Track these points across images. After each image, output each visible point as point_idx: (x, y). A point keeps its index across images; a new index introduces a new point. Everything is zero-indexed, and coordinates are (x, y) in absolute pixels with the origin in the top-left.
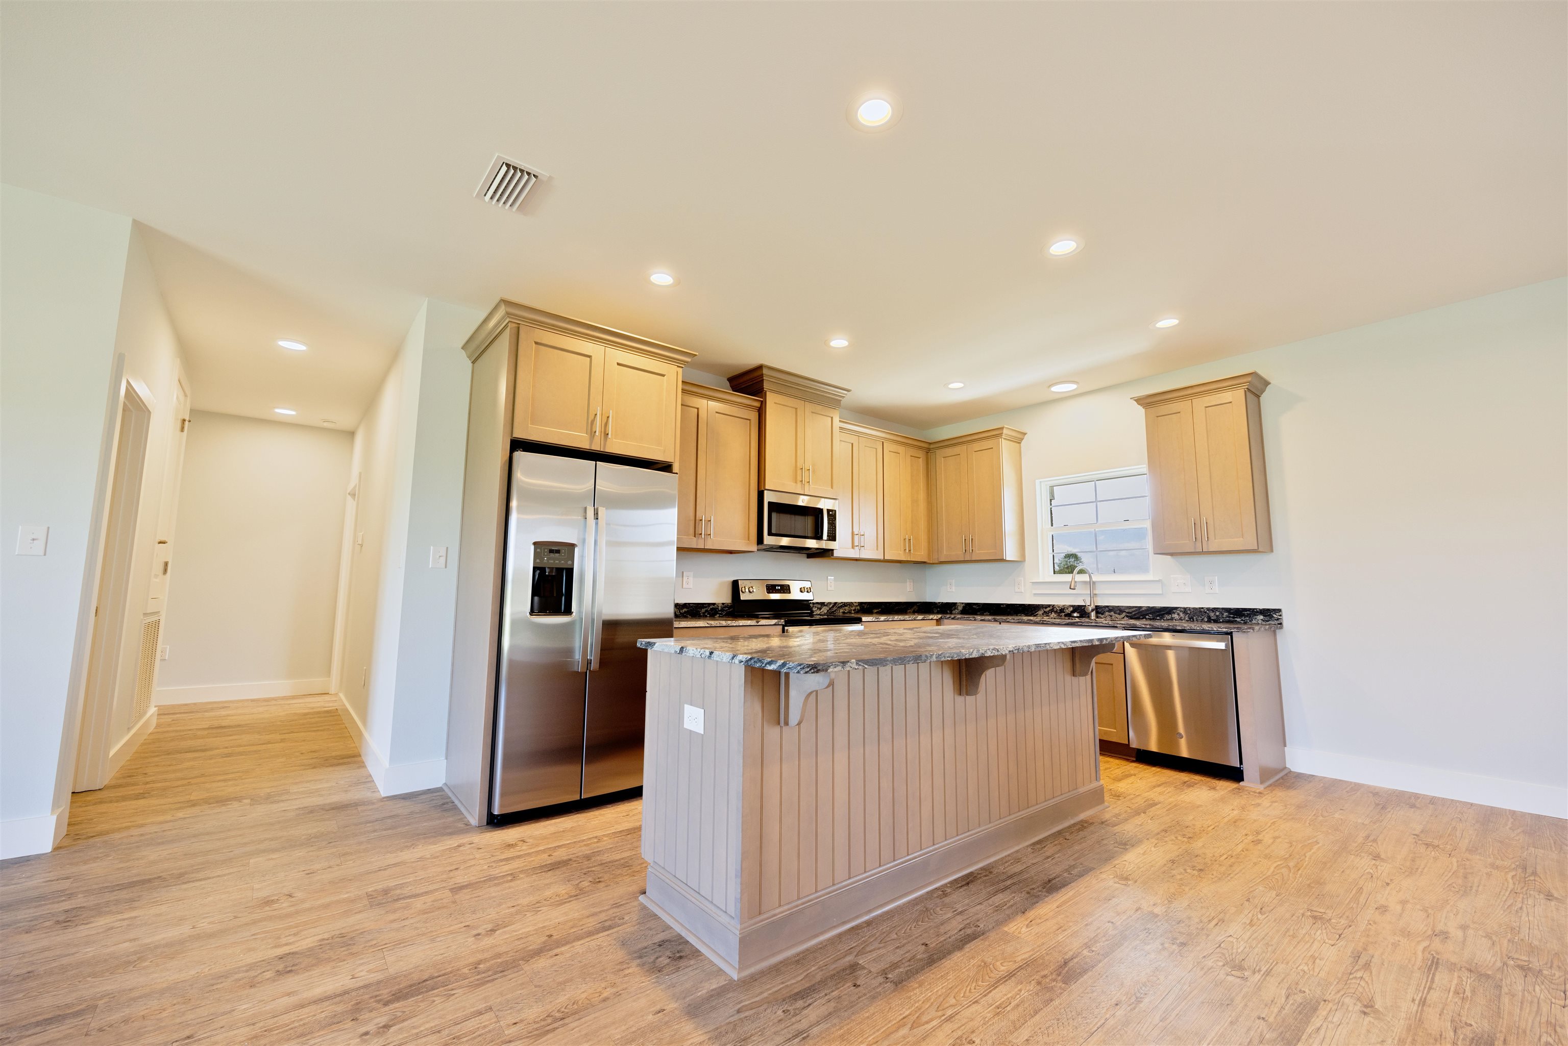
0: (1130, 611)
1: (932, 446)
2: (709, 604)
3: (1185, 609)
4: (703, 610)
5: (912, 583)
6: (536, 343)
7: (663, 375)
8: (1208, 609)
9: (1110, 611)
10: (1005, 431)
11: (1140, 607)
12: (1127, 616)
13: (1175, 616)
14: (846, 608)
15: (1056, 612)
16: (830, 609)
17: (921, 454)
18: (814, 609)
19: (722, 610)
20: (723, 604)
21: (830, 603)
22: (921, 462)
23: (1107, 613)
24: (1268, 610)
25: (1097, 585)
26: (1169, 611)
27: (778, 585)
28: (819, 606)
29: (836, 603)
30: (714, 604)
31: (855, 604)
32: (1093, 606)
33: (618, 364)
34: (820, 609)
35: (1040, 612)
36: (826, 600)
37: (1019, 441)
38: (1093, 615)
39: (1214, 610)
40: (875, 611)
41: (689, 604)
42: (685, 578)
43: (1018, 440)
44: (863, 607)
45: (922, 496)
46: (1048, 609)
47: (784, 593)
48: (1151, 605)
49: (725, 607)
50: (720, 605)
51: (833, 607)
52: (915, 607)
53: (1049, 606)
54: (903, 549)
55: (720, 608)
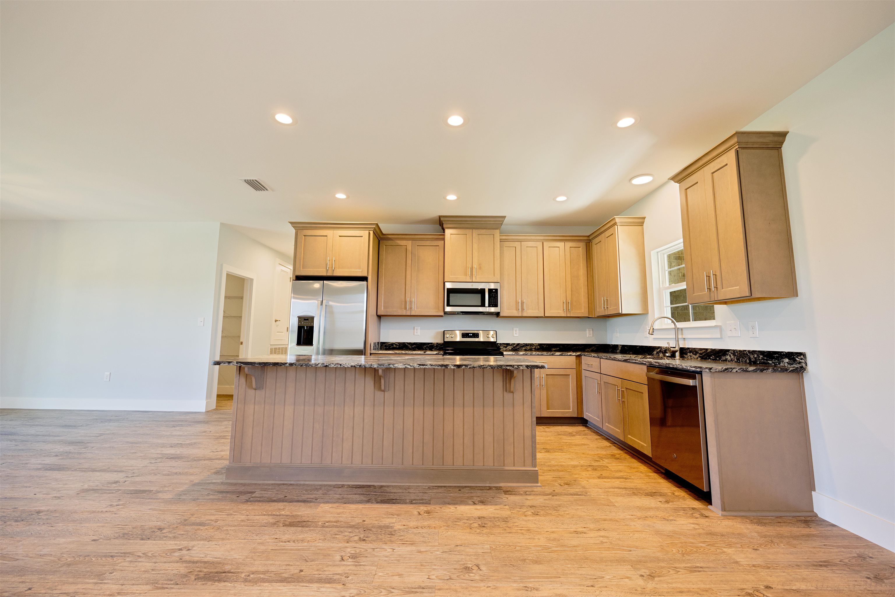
0: (701, 352)
1: (591, 238)
2: (429, 343)
3: (734, 351)
4: (425, 346)
5: (591, 332)
6: (304, 236)
7: (362, 236)
8: (749, 351)
9: (690, 352)
10: (617, 220)
11: (707, 349)
12: (700, 357)
13: (728, 357)
14: (528, 347)
15: (662, 352)
16: (514, 347)
17: (582, 245)
18: (501, 347)
19: (437, 346)
20: (437, 343)
21: (514, 344)
22: (581, 250)
23: (689, 354)
24: (792, 353)
25: (684, 331)
26: (724, 352)
27: (471, 333)
28: (505, 346)
29: (518, 344)
30: (432, 343)
31: (535, 345)
32: (677, 348)
33: (340, 236)
34: (506, 347)
35: (655, 352)
36: (511, 342)
37: (641, 224)
38: (677, 354)
39: (754, 352)
40: (554, 349)
41: (417, 343)
42: (415, 330)
43: (641, 222)
44: (543, 347)
45: (582, 272)
46: (659, 350)
47: (474, 337)
48: (713, 348)
49: (439, 345)
50: (435, 344)
51: (516, 346)
52: (593, 347)
53: (659, 347)
54: (562, 309)
55: (435, 345)
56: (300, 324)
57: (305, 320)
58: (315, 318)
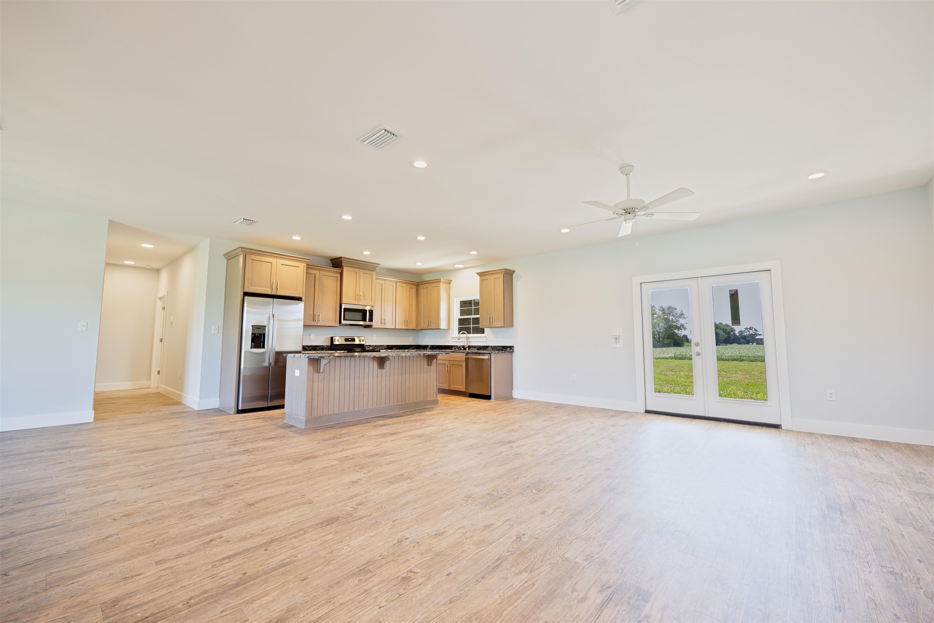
0: (478, 347)
1: (419, 283)
2: (321, 346)
3: (491, 346)
4: (318, 348)
5: (412, 338)
6: (252, 260)
7: (299, 267)
10: (442, 280)
11: (480, 346)
12: (477, 349)
13: (489, 349)
14: (381, 347)
15: (458, 348)
16: (373, 348)
17: (414, 287)
18: (366, 348)
19: (326, 348)
20: (327, 346)
21: (374, 345)
22: (414, 290)
23: (472, 348)
24: (511, 346)
25: (470, 338)
26: (487, 347)
27: (350, 339)
28: (369, 347)
29: (376, 345)
30: (323, 346)
31: (385, 346)
32: (467, 346)
33: (282, 264)
34: (369, 348)
35: (453, 348)
36: (372, 344)
37: (449, 283)
38: (467, 348)
39: (498, 346)
40: (394, 348)
41: (312, 346)
42: (311, 337)
43: (449, 282)
44: (389, 347)
45: (414, 303)
46: (456, 347)
47: (352, 341)
48: (483, 345)
49: (328, 347)
50: (325, 346)
51: (375, 347)
52: (413, 347)
53: (456, 346)
54: (404, 324)
55: (325, 347)
56: (253, 331)
57: (258, 328)
58: (266, 328)
